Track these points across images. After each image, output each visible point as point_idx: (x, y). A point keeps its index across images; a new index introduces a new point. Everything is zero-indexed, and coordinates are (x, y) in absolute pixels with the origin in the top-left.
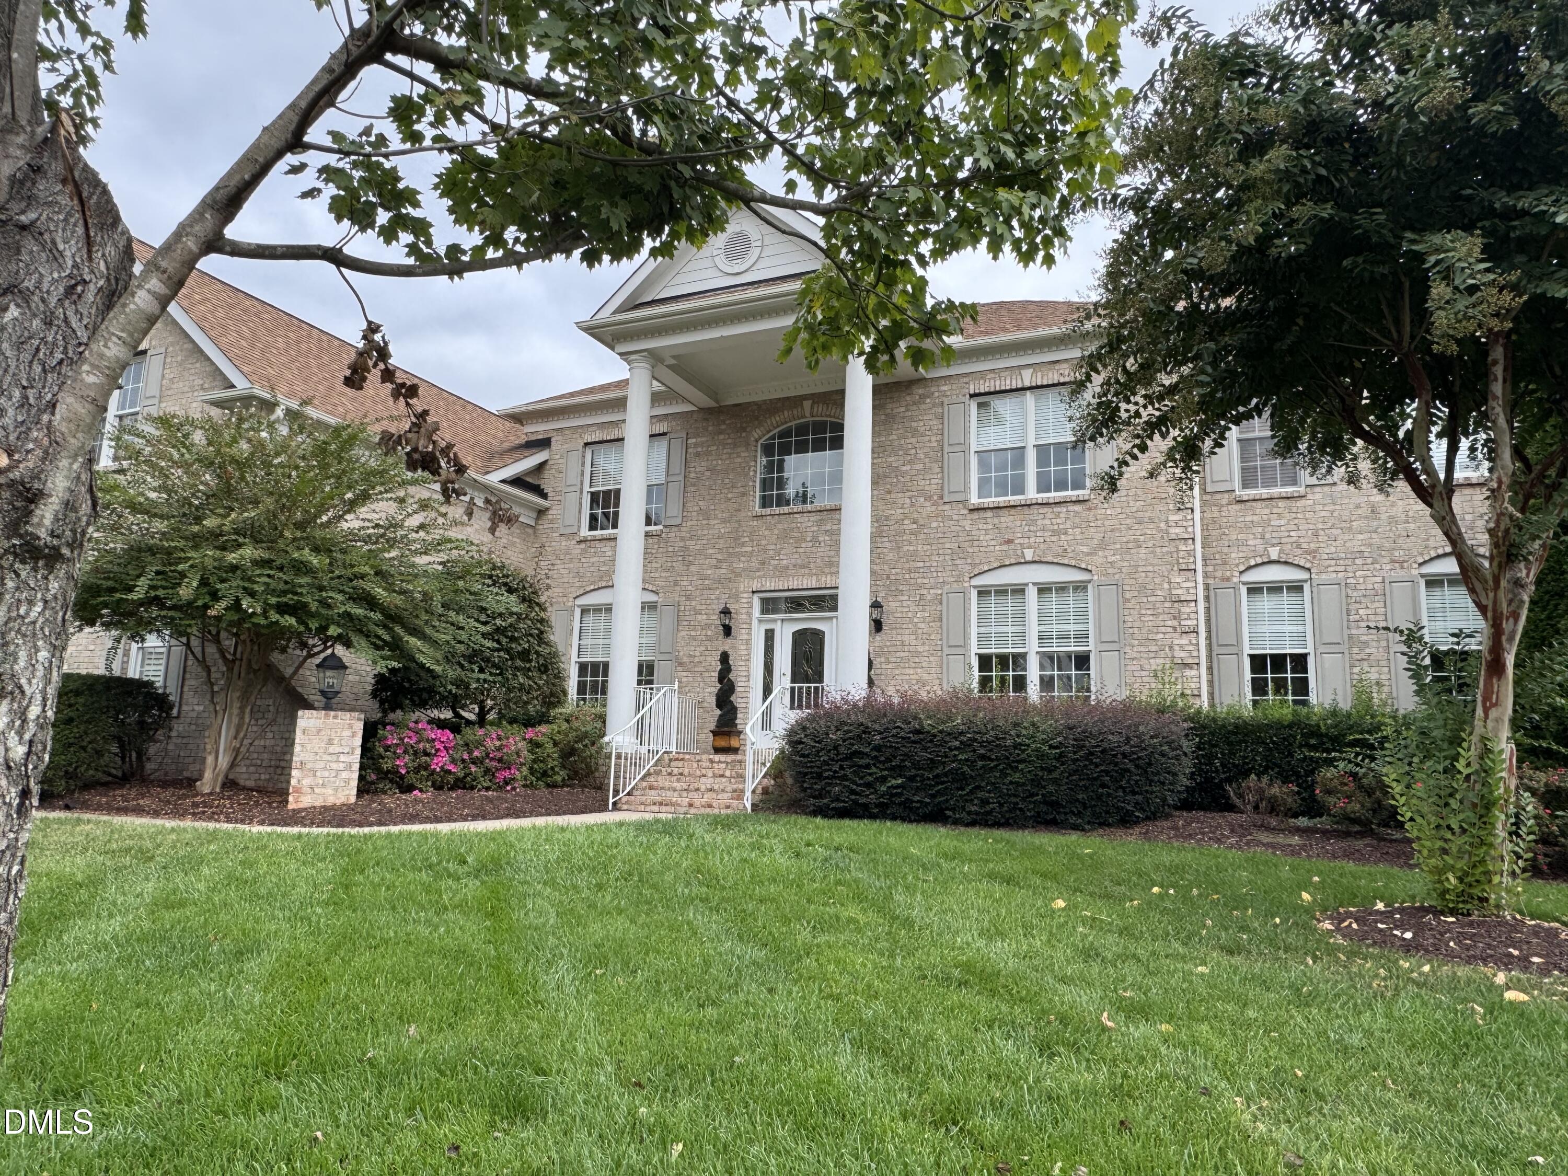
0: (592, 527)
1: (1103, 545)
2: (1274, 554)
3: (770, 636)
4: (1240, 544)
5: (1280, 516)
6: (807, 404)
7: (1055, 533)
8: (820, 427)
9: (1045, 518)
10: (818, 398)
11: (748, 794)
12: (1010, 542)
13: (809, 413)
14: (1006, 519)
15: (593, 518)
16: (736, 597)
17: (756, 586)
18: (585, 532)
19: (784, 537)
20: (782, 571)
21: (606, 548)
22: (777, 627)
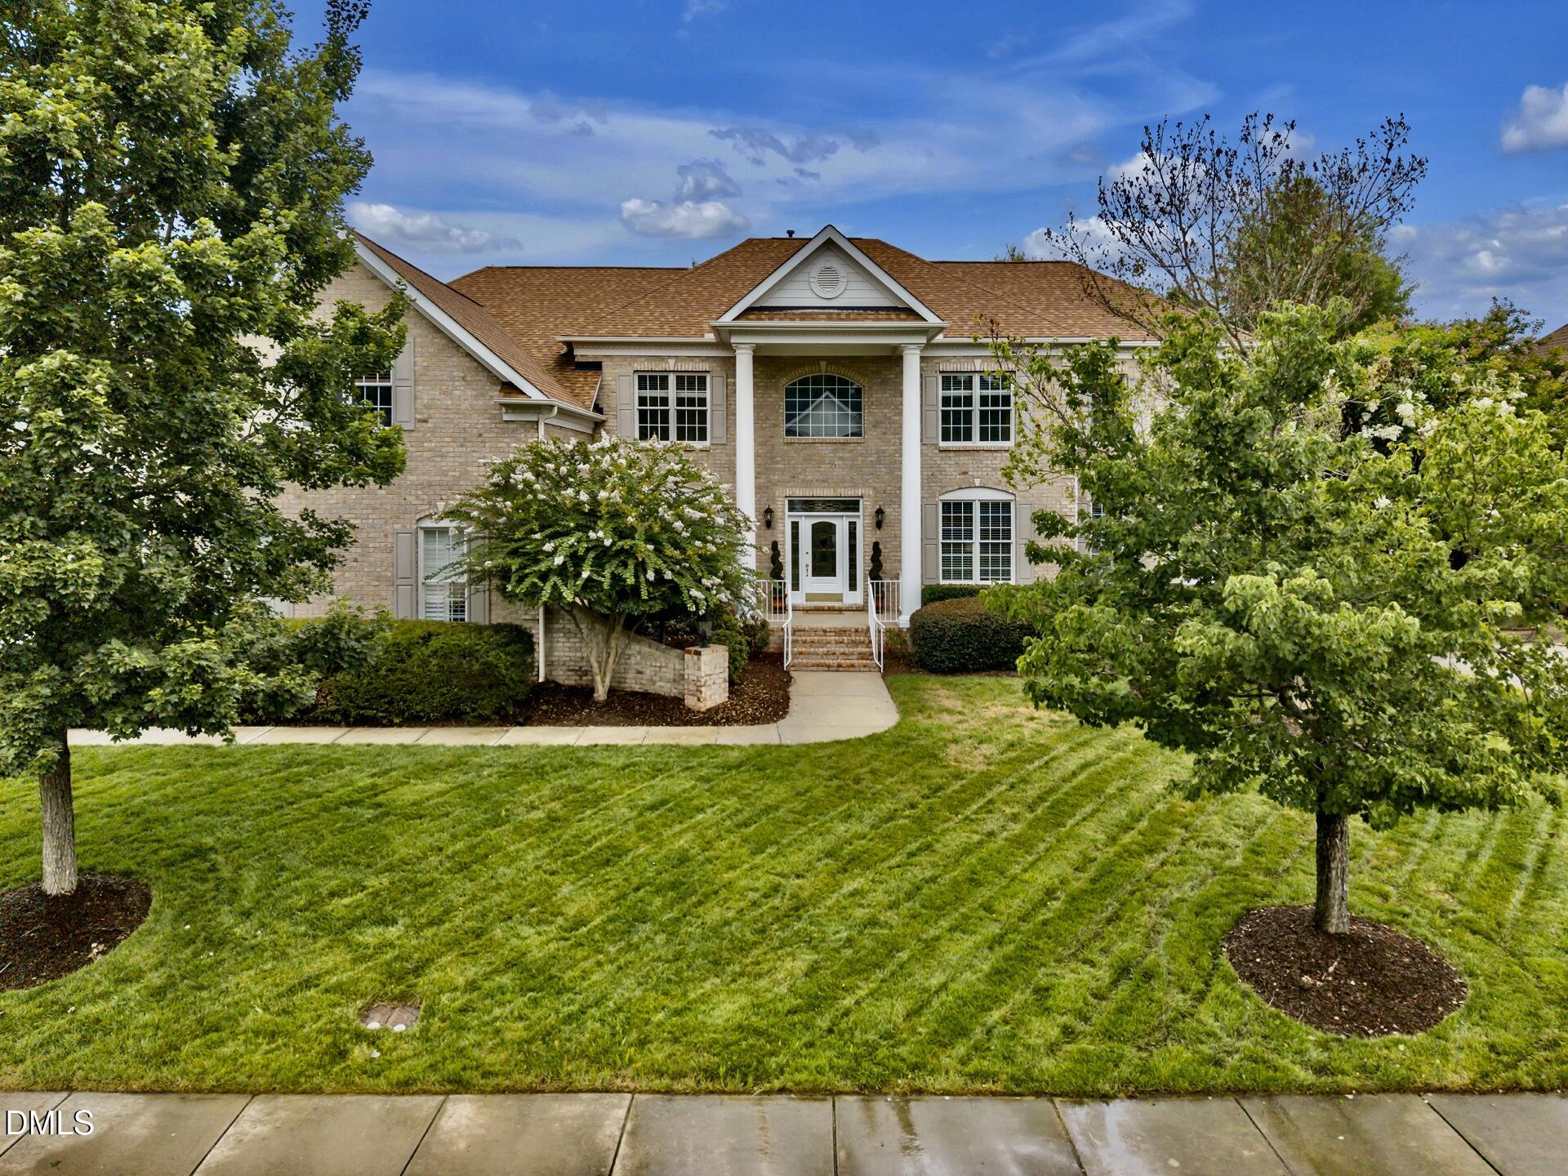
3: (796, 526)
6: (823, 364)
7: (994, 469)
9: (986, 459)
10: (831, 360)
12: (965, 473)
13: (824, 370)
14: (963, 458)
15: (642, 430)
16: (774, 501)
17: (788, 492)
19: (808, 459)
20: (808, 484)
22: (801, 521)
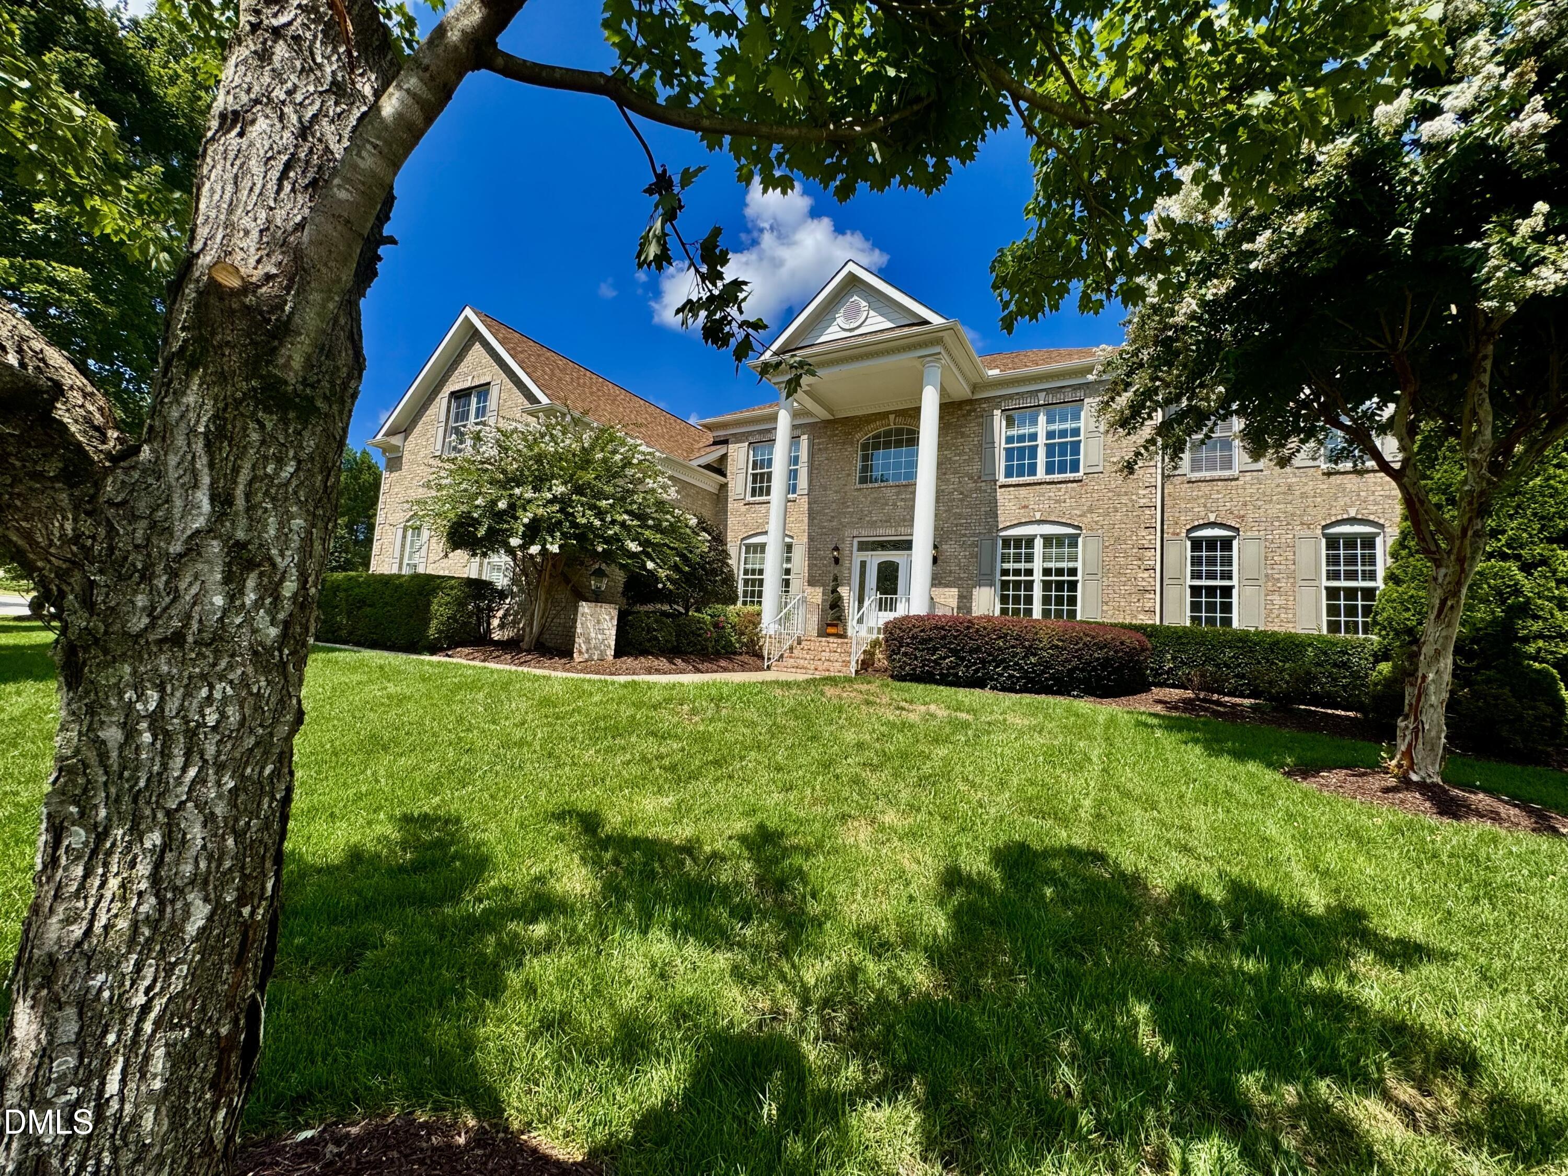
0: (753, 495)
1: (1091, 510)
2: (1212, 518)
3: (863, 564)
4: (1187, 510)
5: (1218, 492)
6: (892, 417)
7: (1057, 501)
8: (899, 432)
9: (1051, 491)
10: (900, 413)
11: (853, 663)
12: (1026, 507)
13: (893, 423)
14: (1023, 492)
15: (754, 490)
16: (843, 540)
17: (855, 533)
18: (749, 498)
19: (875, 502)
20: (873, 524)
21: (763, 508)
22: (868, 561)
